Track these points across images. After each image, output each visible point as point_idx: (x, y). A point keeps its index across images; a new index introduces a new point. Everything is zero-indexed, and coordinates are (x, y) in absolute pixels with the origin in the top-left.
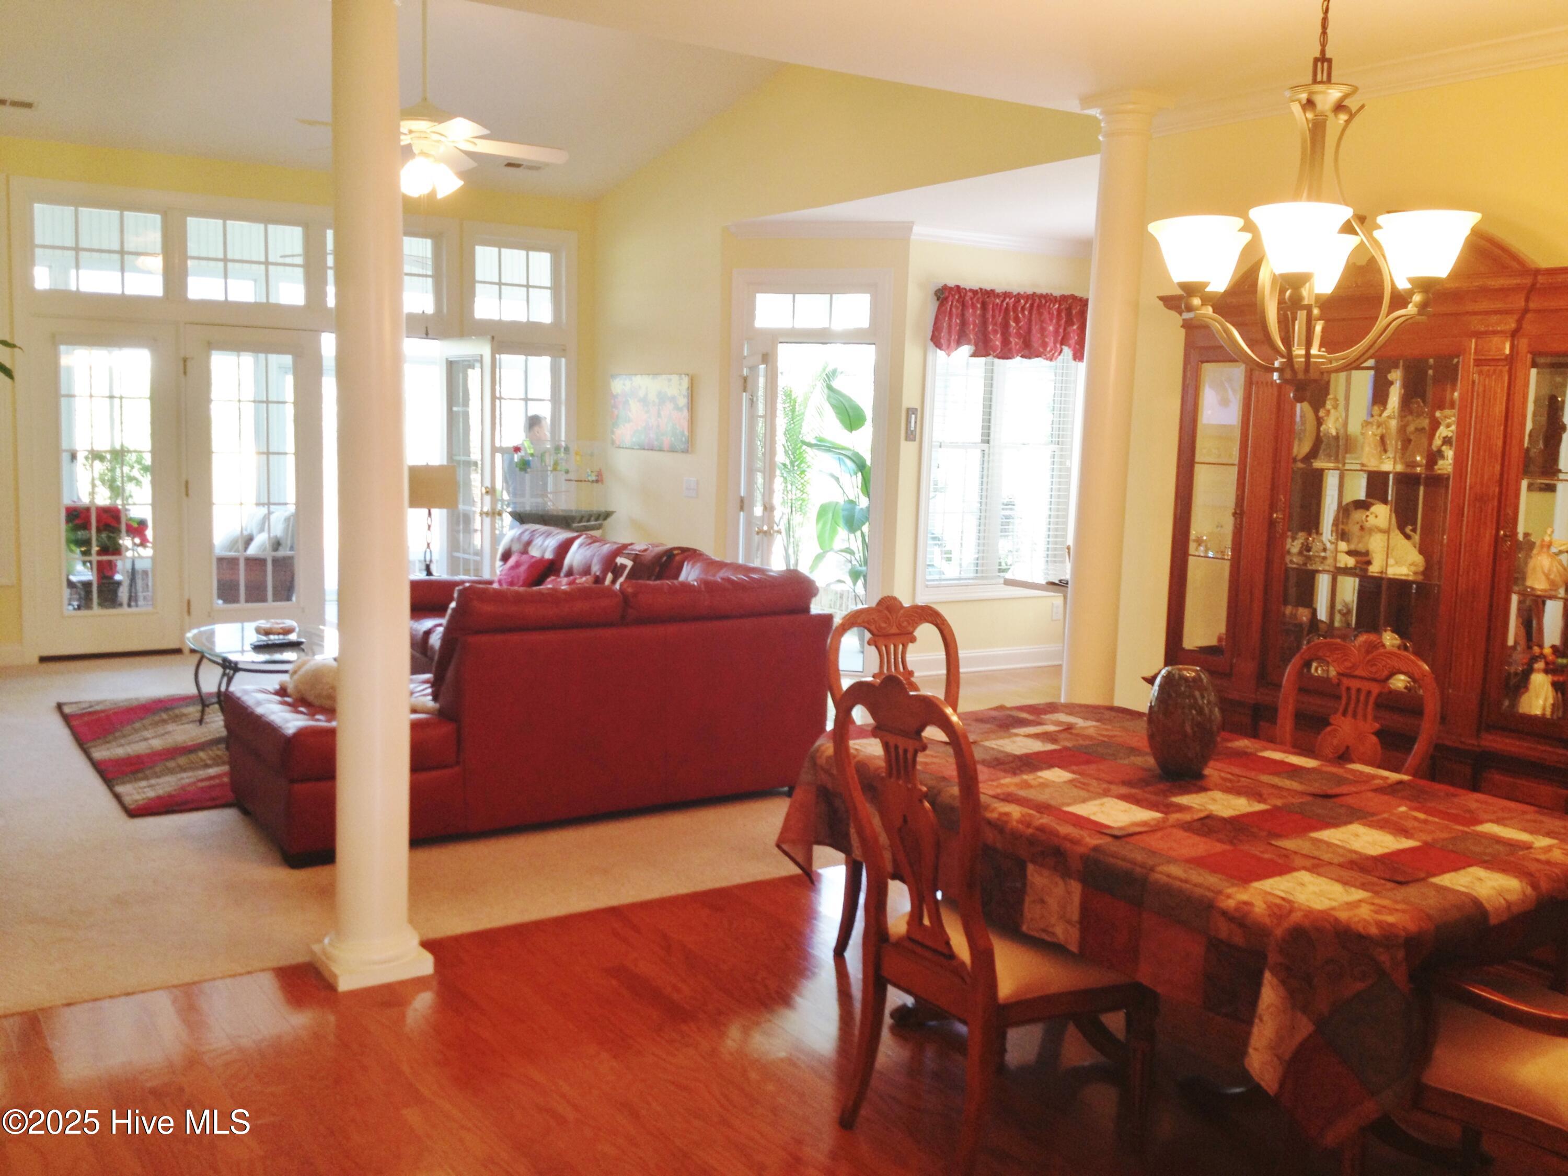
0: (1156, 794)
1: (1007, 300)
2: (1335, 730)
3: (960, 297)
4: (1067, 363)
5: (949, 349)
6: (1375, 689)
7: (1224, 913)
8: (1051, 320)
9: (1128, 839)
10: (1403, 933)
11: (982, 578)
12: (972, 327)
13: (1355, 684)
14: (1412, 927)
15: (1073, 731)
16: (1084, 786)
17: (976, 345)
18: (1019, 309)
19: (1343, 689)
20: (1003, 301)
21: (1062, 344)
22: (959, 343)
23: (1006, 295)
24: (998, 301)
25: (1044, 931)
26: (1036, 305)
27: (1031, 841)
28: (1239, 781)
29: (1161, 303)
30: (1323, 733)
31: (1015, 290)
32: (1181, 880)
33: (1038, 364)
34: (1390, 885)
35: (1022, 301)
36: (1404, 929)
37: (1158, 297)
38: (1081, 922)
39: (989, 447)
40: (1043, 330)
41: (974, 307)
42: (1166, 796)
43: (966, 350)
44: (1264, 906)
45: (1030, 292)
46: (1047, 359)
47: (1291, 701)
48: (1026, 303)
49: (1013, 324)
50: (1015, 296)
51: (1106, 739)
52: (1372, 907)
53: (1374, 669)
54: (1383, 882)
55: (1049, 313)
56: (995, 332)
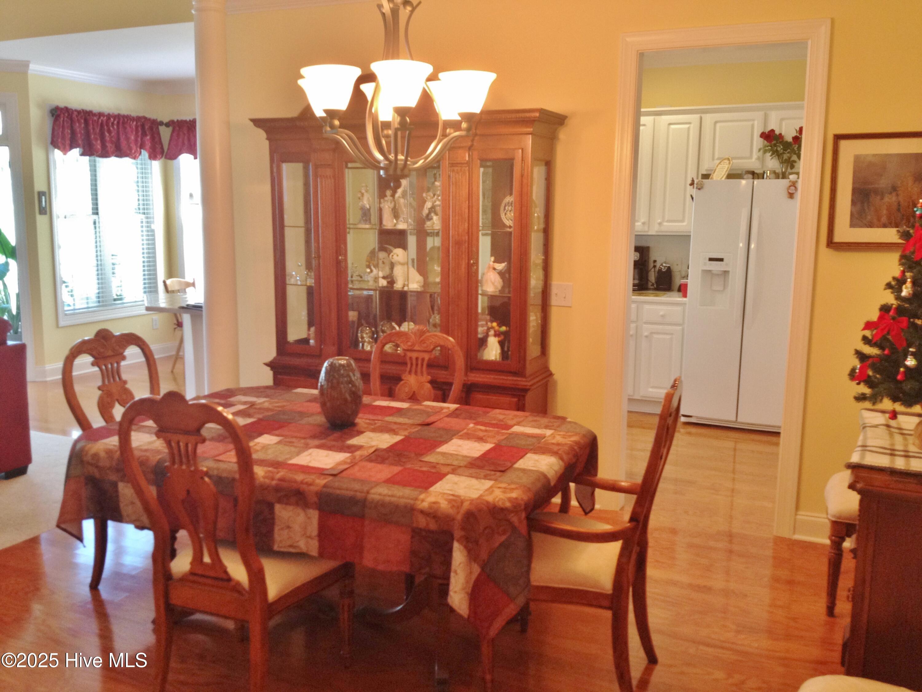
0: (334, 440)
1: (102, 118)
2: (406, 383)
3: (69, 115)
4: (144, 160)
5: (65, 150)
6: (427, 357)
7: (422, 512)
8: (132, 132)
9: (341, 475)
10: (523, 503)
11: (103, 306)
12: (79, 135)
13: (414, 355)
14: (525, 498)
15: (255, 407)
16: (291, 444)
17: (84, 148)
18: (110, 124)
19: (408, 358)
20: (98, 119)
21: (141, 148)
22: (71, 147)
23: (100, 115)
24: (95, 118)
25: (291, 546)
26: (121, 122)
27: (277, 489)
28: (375, 424)
29: (252, 123)
30: (399, 386)
31: (106, 111)
32: (389, 496)
33: (127, 160)
34: (498, 474)
35: (112, 119)
36: (522, 500)
37: (249, 119)
38: (319, 535)
39: (99, 218)
40: (127, 139)
41: (79, 121)
42: (344, 441)
43: (76, 152)
44: (446, 503)
45: (116, 112)
46: (132, 158)
47: (378, 369)
48: (114, 120)
49: (107, 134)
50: (107, 116)
51: (280, 409)
52: (501, 490)
53: (425, 345)
54: (493, 473)
55: (130, 127)
56: (96, 139)
